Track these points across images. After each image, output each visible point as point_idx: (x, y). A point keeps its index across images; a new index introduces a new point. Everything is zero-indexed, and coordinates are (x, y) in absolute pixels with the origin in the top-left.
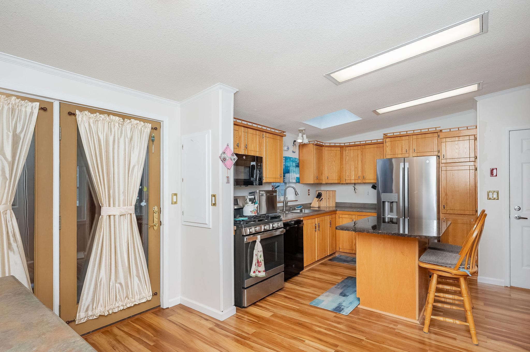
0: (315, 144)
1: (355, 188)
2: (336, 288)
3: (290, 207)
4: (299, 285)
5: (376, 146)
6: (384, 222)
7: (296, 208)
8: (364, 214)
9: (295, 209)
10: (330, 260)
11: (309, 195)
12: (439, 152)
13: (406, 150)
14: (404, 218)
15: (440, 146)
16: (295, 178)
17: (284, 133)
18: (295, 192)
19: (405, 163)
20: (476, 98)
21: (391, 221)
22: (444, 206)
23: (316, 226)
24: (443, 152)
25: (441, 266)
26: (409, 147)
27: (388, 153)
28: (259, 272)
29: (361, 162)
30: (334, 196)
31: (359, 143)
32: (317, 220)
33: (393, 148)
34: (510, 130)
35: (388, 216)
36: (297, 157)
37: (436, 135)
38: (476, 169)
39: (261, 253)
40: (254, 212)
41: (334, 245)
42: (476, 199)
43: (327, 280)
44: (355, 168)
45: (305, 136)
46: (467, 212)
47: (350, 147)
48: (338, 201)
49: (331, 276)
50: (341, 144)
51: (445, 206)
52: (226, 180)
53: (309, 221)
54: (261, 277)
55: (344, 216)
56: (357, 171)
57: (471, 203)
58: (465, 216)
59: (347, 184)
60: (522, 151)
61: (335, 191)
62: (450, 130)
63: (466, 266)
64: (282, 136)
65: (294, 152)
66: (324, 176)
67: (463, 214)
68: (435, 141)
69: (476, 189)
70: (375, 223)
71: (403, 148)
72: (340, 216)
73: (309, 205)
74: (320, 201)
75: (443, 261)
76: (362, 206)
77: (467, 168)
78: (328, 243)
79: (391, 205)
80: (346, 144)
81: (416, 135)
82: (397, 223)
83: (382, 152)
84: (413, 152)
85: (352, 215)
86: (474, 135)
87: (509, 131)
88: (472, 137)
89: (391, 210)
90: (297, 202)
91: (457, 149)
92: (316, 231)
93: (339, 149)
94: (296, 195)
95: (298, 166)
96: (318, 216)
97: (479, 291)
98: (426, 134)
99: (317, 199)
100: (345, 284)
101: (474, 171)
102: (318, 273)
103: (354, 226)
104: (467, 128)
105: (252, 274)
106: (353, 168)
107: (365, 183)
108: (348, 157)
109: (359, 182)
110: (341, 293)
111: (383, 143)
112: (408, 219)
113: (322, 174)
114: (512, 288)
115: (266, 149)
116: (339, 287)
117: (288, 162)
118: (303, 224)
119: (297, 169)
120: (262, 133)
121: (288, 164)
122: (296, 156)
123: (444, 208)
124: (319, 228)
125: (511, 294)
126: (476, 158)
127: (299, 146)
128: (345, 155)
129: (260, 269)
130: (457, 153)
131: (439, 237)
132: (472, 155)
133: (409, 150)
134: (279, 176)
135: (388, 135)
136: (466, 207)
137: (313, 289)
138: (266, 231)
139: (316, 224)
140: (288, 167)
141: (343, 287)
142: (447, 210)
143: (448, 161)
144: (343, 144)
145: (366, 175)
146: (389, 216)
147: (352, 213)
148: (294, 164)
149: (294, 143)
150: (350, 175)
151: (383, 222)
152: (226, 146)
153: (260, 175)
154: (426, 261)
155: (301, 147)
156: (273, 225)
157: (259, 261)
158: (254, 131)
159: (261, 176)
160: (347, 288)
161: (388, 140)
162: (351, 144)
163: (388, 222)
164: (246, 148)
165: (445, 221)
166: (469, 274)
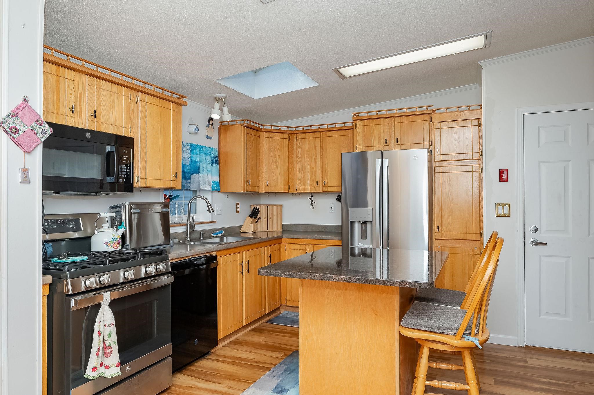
0: (245, 125)
1: (312, 201)
2: (269, 376)
3: (201, 233)
4: (202, 377)
5: (342, 132)
6: (353, 254)
7: (212, 235)
8: (324, 242)
9: (210, 237)
10: (269, 322)
11: (238, 212)
12: (431, 144)
13: (386, 140)
14: (381, 248)
15: (433, 133)
16: (209, 182)
17: (184, 100)
18: (208, 206)
19: (384, 160)
20: (481, 63)
21: (364, 253)
22: (438, 227)
23: (243, 266)
24: (437, 144)
25: (436, 333)
26: (390, 136)
27: (360, 144)
28: (107, 367)
29: (320, 159)
30: (280, 215)
31: (317, 127)
32: (245, 256)
33: (367, 136)
34: (524, 113)
35: (359, 244)
36: (216, 147)
37: (427, 118)
38: (481, 171)
39: (113, 330)
40: (112, 245)
41: (277, 296)
42: (481, 216)
43: (257, 362)
44: (312, 168)
45: (225, 109)
46: (469, 237)
47: (305, 134)
48: (286, 221)
49: (265, 353)
50: (290, 129)
51: (440, 227)
52: (19, 176)
53: (230, 257)
54: (110, 377)
55: (293, 246)
56: (314, 174)
57: (474, 221)
58: (466, 242)
59: (300, 194)
60: (539, 146)
61: (281, 205)
62: (446, 111)
63: (474, 330)
64: (180, 105)
65: (209, 138)
66: (263, 180)
67: (464, 240)
68: (426, 126)
69: (481, 202)
70: (339, 257)
71: (382, 137)
72: (288, 246)
73: (237, 230)
74: (256, 223)
75: (438, 324)
76: (323, 230)
77: (469, 168)
78: (267, 293)
79: (364, 227)
80: (297, 129)
81: (400, 117)
82: (371, 256)
83: (352, 142)
84: (396, 143)
85: (305, 244)
86: (479, 119)
87: (523, 115)
88: (476, 123)
89: (364, 236)
90: (215, 224)
91: (455, 140)
92: (242, 274)
93: (286, 136)
94: (210, 212)
95: (216, 161)
96: (249, 247)
97: (485, 358)
98: (414, 116)
99: (251, 219)
100: (286, 367)
101: (477, 174)
102: (244, 348)
103: (310, 262)
104: (469, 109)
105: (89, 374)
106: (308, 169)
107: (327, 193)
108: (300, 150)
109: (318, 190)
110: (276, 387)
111: (353, 129)
112: (388, 250)
113: (258, 177)
114: (528, 348)
115: (143, 123)
116: (274, 374)
117: (196, 153)
118: (217, 264)
119: (215, 167)
120: (134, 93)
121: (197, 157)
122: (214, 144)
123: (438, 230)
124: (249, 269)
125: (528, 359)
126: (481, 154)
127: (220, 128)
128: (296, 146)
129: (108, 361)
130: (456, 145)
131: (433, 283)
132: (476, 150)
133: (390, 140)
134: (172, 177)
135: (360, 115)
136: (467, 229)
137: (228, 383)
138: (128, 282)
139: (243, 262)
140: (196, 162)
141: (282, 373)
142: (442, 234)
143: (444, 158)
144: (293, 129)
145: (327, 179)
146: (361, 245)
147: (306, 241)
148: (209, 158)
149: (209, 122)
150: (304, 180)
151: (351, 256)
152: (19, 101)
153: (128, 172)
154: (411, 325)
155: (222, 131)
156: (147, 269)
157: (107, 345)
158: (116, 87)
159: (130, 175)
160: (288, 374)
161: (359, 123)
162: (305, 128)
163: (359, 255)
164: (95, 117)
165: (440, 252)
166: (478, 344)
